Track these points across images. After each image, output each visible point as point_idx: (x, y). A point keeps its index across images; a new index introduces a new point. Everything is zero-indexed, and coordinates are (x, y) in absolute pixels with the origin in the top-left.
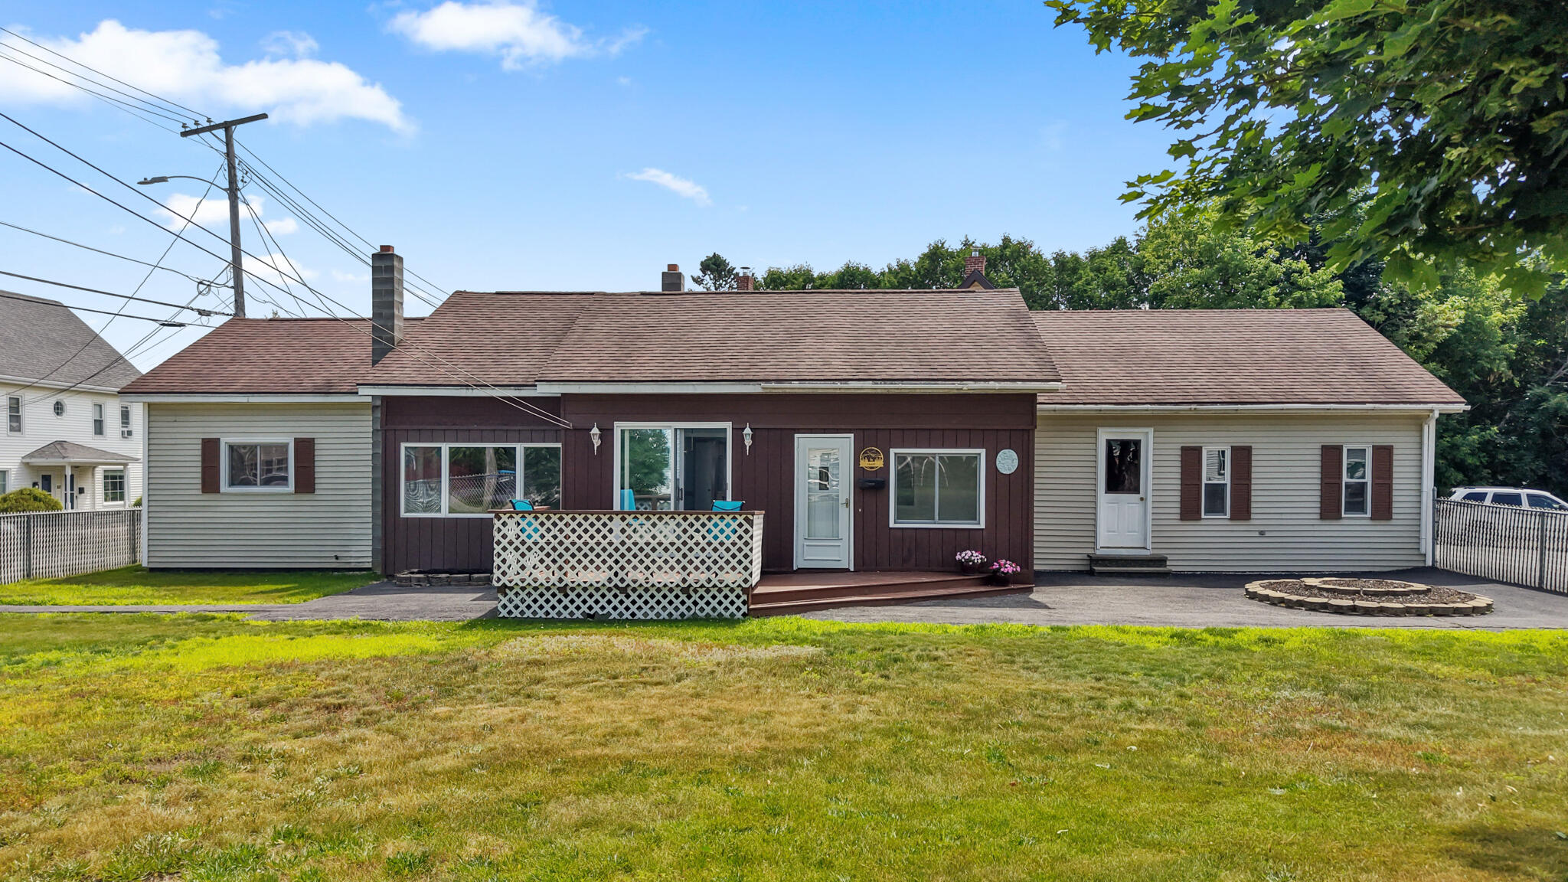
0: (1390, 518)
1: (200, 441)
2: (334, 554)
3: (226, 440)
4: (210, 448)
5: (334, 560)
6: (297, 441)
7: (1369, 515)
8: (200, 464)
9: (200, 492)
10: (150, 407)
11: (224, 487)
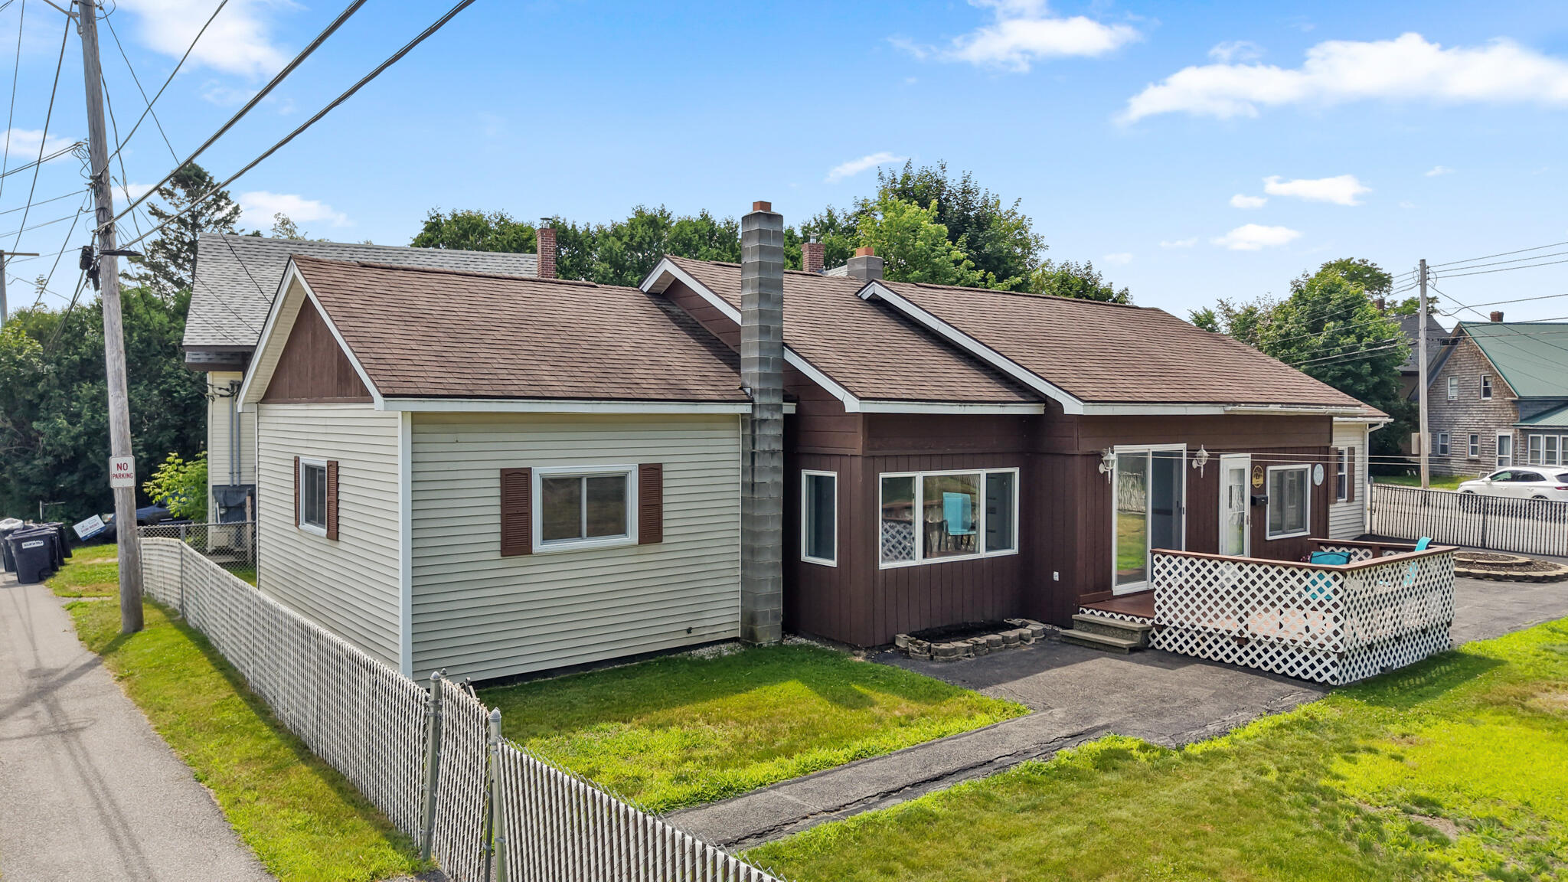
0: (1353, 501)
1: (498, 474)
2: (686, 627)
3: (540, 471)
4: (514, 482)
5: (685, 635)
6: (643, 468)
7: (1346, 499)
8: (498, 510)
9: (498, 555)
10: (417, 418)
11: (538, 545)
